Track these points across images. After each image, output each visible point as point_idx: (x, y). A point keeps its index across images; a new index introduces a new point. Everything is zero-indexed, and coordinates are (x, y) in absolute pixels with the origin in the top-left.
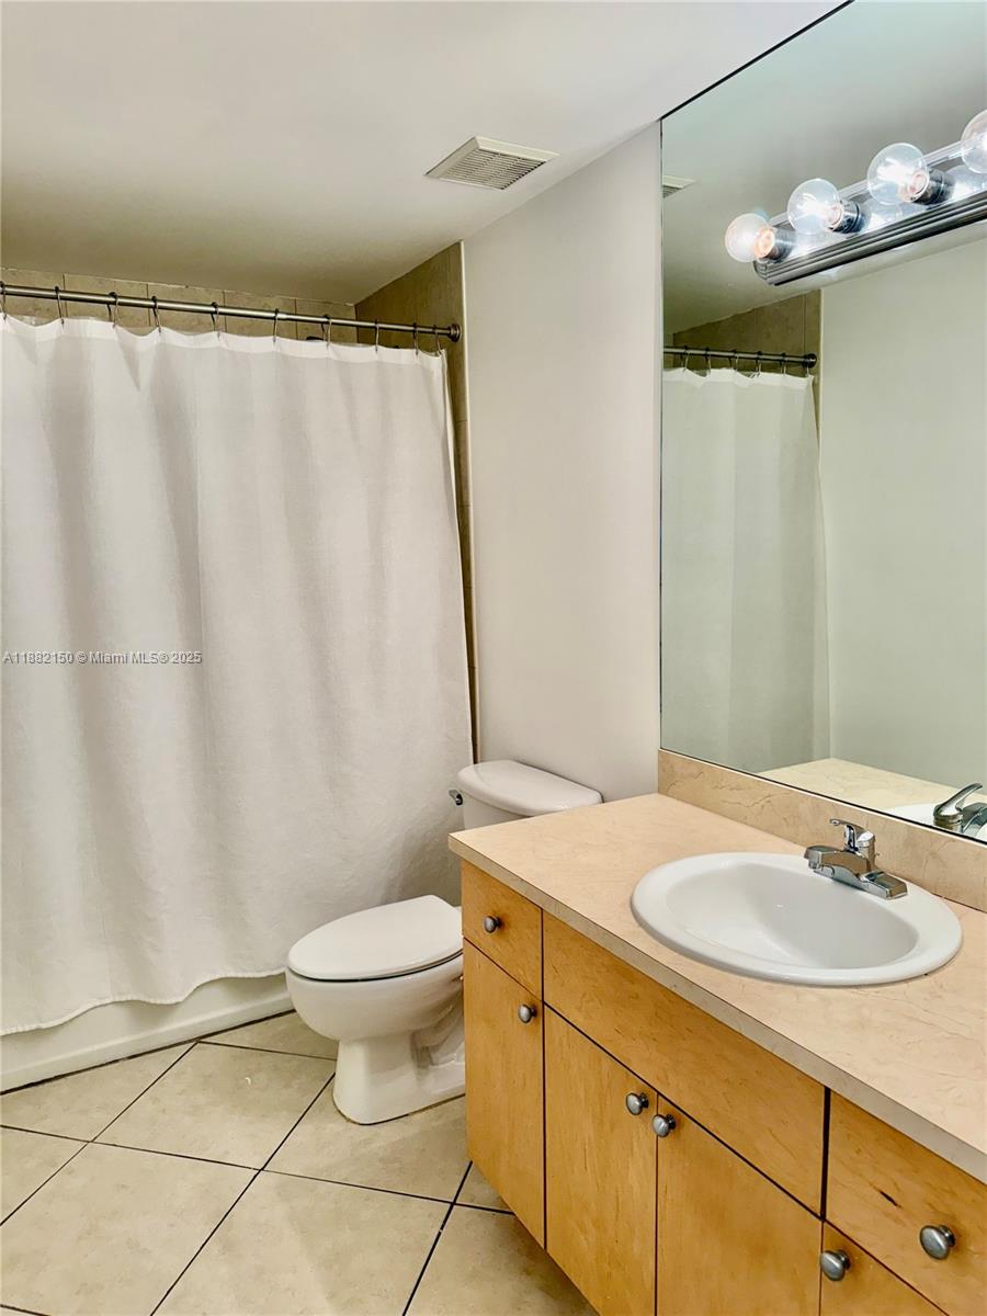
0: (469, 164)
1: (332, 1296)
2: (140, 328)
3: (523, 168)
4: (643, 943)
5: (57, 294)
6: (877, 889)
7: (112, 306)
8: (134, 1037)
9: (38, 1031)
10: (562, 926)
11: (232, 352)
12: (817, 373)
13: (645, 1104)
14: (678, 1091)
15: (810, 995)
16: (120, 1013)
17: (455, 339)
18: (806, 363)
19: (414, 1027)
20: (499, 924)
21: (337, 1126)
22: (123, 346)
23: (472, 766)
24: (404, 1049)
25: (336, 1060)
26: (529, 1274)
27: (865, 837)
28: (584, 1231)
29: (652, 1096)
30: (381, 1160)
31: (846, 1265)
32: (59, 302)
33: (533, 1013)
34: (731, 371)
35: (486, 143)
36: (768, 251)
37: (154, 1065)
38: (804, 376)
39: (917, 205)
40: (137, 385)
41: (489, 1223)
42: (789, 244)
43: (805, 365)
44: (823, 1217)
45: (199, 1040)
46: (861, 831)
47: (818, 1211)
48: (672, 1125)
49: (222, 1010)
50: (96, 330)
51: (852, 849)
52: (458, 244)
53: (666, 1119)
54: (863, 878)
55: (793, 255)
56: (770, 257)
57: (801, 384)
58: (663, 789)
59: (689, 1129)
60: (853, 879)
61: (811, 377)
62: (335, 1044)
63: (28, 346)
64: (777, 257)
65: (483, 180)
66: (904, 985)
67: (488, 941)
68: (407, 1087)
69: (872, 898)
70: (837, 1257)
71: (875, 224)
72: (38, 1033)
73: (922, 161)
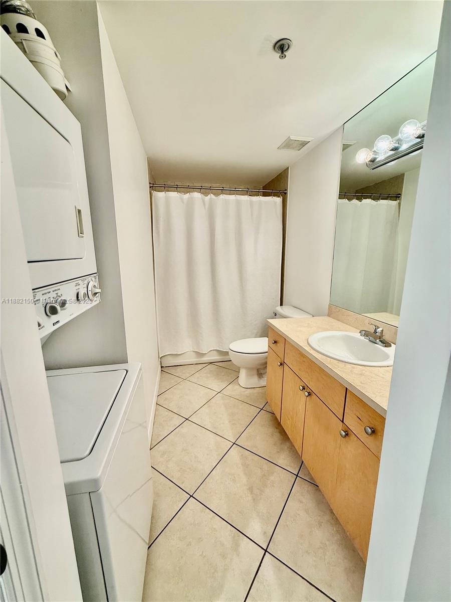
0: (288, 144)
1: (229, 422)
2: (206, 194)
3: (304, 144)
4: (307, 348)
5: (188, 187)
6: (382, 344)
7: (200, 189)
8: (196, 360)
9: (177, 354)
10: (289, 343)
11: (225, 199)
12: (400, 200)
13: (304, 388)
14: (312, 386)
15: (349, 366)
16: (194, 353)
17: (285, 193)
18: (397, 197)
19: (258, 367)
20: (275, 342)
21: (238, 387)
22: (202, 199)
23: (279, 307)
24: (255, 372)
25: (239, 372)
26: (277, 428)
27: (379, 330)
28: (289, 419)
29: (306, 387)
30: (246, 396)
31: (347, 435)
32: (189, 189)
33: (281, 364)
34: (370, 200)
35: (293, 138)
36: (369, 159)
37: (200, 367)
38: (396, 200)
39: (418, 139)
40: (205, 208)
41: (269, 415)
42: (377, 156)
43: (396, 197)
44: (343, 422)
45: (211, 363)
46: (378, 328)
47: (342, 420)
48: (309, 394)
49: (215, 357)
50: (197, 195)
51: (375, 332)
52: (288, 168)
53: (308, 393)
54: (378, 341)
55: (377, 160)
56: (371, 161)
57: (394, 203)
58: (329, 315)
59: (314, 397)
60: (375, 341)
61: (398, 201)
62: (239, 368)
63: (182, 200)
64: (373, 161)
65: (293, 148)
66: (379, 368)
67: (273, 346)
68: (255, 381)
69: (380, 347)
70: (345, 432)
71: (404, 147)
72: (177, 355)
73: (418, 125)
